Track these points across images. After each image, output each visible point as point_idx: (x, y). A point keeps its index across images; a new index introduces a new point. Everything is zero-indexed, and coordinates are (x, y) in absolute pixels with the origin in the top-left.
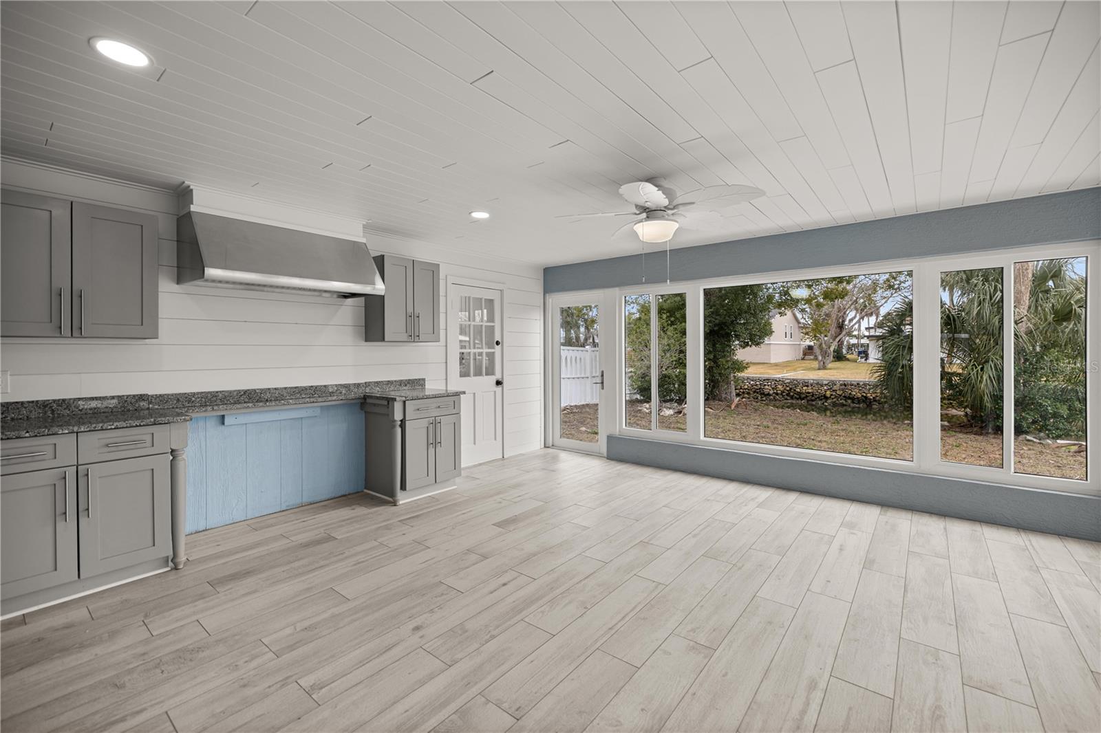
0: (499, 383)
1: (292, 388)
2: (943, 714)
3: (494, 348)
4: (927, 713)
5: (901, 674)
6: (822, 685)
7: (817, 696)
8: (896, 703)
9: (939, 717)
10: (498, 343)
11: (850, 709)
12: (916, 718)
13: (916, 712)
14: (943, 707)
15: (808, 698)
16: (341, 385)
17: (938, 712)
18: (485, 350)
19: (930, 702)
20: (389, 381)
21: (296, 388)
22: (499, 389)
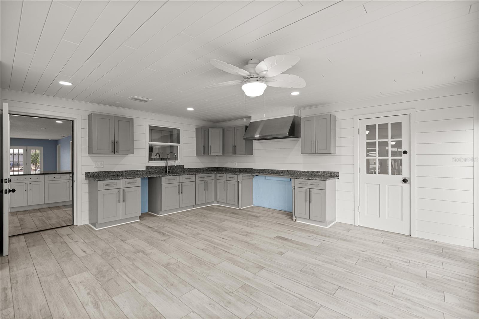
0: (405, 181)
1: (282, 170)
2: (95, 307)
3: (401, 156)
4: (99, 303)
5: (117, 308)
6: (132, 284)
7: (130, 281)
8: (110, 298)
9: (95, 305)
10: (405, 152)
11: (119, 285)
12: (101, 299)
13: (102, 300)
14: (96, 310)
15: (130, 278)
16: (297, 171)
17: (97, 306)
18: (390, 157)
19: (101, 307)
20: (318, 171)
21: (283, 170)
22: (406, 185)
